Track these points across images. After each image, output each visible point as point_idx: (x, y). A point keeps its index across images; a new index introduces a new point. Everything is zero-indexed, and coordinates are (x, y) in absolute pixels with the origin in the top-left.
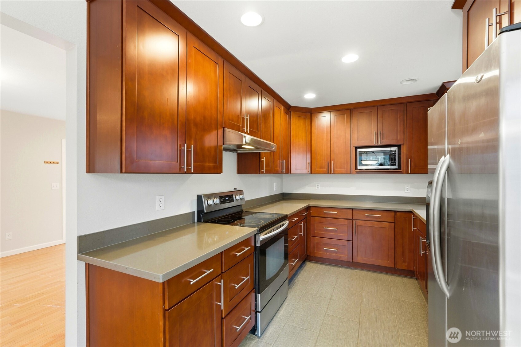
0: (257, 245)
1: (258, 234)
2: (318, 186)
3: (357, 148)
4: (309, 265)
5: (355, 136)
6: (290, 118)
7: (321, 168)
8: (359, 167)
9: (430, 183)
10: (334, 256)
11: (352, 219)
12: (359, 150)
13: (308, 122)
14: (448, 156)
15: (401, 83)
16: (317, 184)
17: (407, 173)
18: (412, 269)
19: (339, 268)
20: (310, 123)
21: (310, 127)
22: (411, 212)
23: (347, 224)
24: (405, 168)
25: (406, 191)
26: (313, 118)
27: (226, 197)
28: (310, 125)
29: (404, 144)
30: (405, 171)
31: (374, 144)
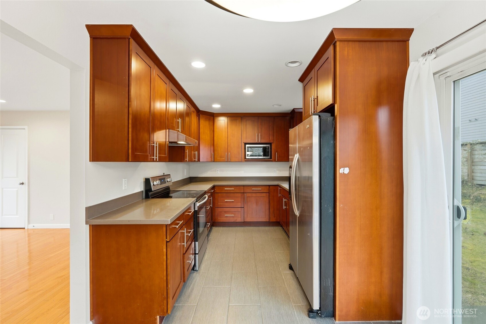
0: (195, 210)
1: (196, 202)
2: (218, 171)
3: (246, 144)
4: (215, 229)
5: (244, 135)
6: (199, 119)
7: (221, 157)
8: (247, 157)
9: (291, 167)
10: (232, 220)
11: (244, 193)
12: (247, 146)
13: (211, 123)
14: (298, 154)
15: (273, 106)
16: (217, 170)
17: (275, 161)
18: (279, 221)
19: (235, 228)
20: (213, 124)
21: (213, 127)
22: (278, 186)
23: (240, 196)
24: (274, 158)
25: (274, 173)
26: (215, 120)
27: (162, 179)
28: (213, 125)
29: (273, 143)
30: (274, 160)
31: (257, 142)
